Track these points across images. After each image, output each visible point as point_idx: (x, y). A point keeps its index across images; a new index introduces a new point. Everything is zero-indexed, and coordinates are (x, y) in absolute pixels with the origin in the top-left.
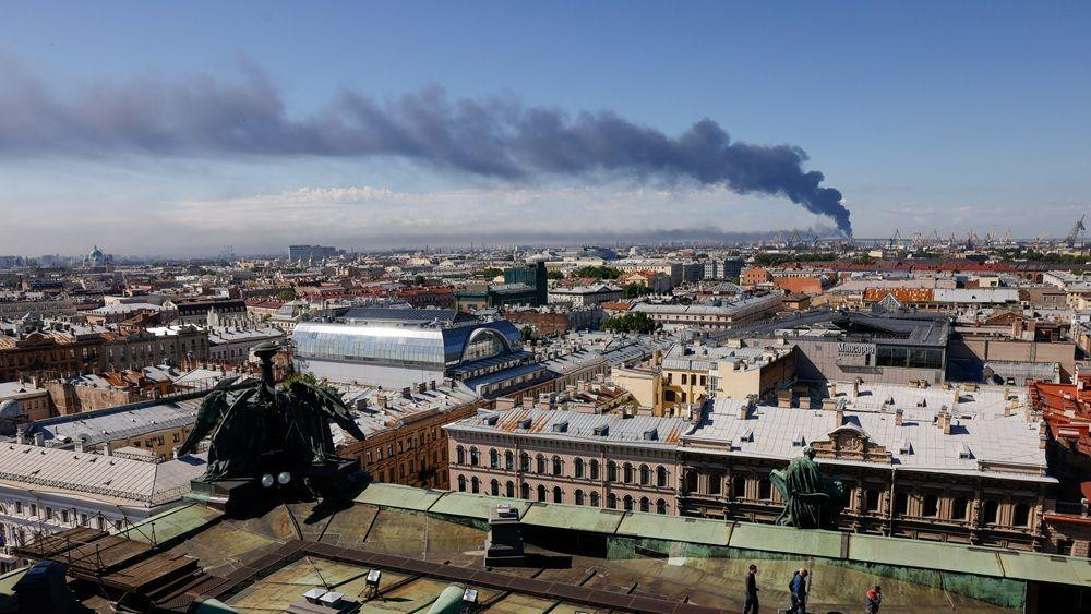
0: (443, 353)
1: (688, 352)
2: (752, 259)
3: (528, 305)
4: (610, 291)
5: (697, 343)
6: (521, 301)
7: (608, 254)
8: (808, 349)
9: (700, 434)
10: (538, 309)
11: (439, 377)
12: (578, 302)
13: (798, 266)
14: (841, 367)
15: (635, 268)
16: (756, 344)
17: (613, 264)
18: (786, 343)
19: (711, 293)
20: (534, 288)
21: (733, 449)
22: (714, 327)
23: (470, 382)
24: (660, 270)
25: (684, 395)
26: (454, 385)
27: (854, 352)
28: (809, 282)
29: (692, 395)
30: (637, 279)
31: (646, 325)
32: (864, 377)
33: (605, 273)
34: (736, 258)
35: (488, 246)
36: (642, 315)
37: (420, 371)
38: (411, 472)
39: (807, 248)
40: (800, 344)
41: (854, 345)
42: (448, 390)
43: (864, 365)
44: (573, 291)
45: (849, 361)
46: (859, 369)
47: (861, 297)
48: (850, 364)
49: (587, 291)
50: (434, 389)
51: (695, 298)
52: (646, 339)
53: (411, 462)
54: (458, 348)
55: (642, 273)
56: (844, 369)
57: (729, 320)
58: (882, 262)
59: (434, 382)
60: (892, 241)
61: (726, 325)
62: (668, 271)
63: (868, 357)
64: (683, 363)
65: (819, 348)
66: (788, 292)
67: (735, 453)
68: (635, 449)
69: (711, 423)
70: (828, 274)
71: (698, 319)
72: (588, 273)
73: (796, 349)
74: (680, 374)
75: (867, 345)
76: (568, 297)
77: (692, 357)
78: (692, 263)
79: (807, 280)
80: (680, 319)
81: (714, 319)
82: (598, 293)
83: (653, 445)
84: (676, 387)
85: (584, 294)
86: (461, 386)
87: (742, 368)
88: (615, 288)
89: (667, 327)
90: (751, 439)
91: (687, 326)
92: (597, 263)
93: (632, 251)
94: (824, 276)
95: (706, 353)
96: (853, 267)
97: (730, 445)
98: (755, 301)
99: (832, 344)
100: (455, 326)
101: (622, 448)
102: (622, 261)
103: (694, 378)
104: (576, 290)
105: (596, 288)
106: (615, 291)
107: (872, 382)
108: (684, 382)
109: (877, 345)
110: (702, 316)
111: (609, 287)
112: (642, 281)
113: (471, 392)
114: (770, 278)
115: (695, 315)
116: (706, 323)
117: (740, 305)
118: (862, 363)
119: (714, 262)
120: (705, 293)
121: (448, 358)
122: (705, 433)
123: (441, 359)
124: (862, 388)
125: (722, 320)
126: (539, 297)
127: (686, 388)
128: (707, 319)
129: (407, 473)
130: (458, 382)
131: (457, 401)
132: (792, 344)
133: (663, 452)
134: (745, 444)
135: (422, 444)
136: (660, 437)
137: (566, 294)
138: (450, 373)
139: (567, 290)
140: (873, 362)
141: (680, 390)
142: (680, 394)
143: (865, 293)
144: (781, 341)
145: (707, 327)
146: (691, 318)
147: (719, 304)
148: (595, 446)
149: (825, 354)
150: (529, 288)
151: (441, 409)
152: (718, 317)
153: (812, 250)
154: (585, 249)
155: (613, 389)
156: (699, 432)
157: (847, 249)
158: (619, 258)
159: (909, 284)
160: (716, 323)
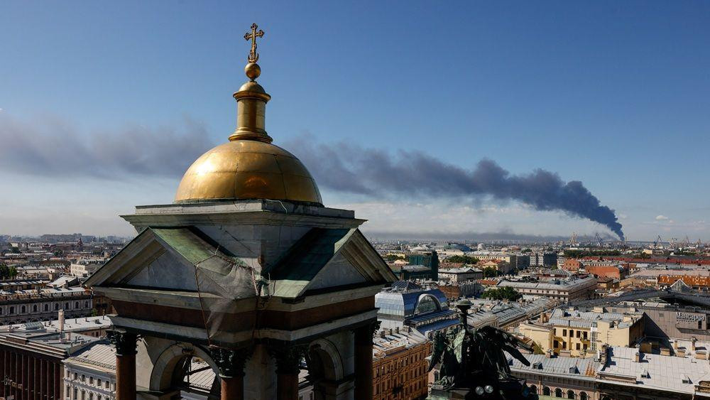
0: (403, 309)
1: (566, 315)
2: (562, 254)
3: (431, 279)
4: (474, 272)
5: (572, 309)
6: (425, 277)
7: (464, 248)
8: (653, 316)
9: (608, 371)
10: (437, 283)
11: (400, 324)
12: (454, 279)
13: (601, 259)
14: (679, 329)
15: (486, 257)
16: (614, 311)
17: (470, 254)
18: (636, 311)
19: (549, 275)
20: (430, 268)
21: (638, 383)
22: (556, 298)
23: (421, 329)
24: (502, 259)
25: (565, 343)
26: (410, 331)
27: (690, 319)
28: (611, 270)
29: (571, 344)
30: (491, 264)
31: (513, 295)
32: (698, 336)
33: (467, 260)
34: (551, 252)
35: (380, 240)
36: (510, 289)
37: (389, 321)
38: (388, 387)
39: (595, 247)
40: (647, 312)
41: (689, 314)
42: (406, 334)
43: (697, 328)
44: (450, 271)
45: (685, 325)
46: (693, 331)
47: (656, 281)
48: (686, 327)
49: (459, 271)
50: (398, 333)
51: (538, 279)
52: (516, 305)
53: (389, 382)
54: (411, 306)
55: (493, 261)
56: (682, 330)
57: (567, 294)
58: (654, 257)
59: (398, 328)
60: (655, 244)
61: (565, 297)
62: (508, 260)
63: (700, 323)
64: (564, 322)
65: (661, 315)
66: (596, 276)
67: (640, 386)
68: (564, 380)
69: (614, 363)
70: (623, 265)
71: (545, 292)
72: (456, 259)
73: (645, 314)
74: (562, 329)
75: (700, 315)
76: (447, 275)
77: (569, 318)
78: (522, 255)
79: (610, 268)
80: (532, 292)
81: (556, 293)
82: (467, 273)
83: (576, 377)
84: (559, 338)
85: (458, 274)
86: (414, 331)
87: (615, 327)
88: (477, 270)
89: (525, 297)
90: (649, 377)
91: (540, 297)
92: (461, 254)
93: (480, 246)
94: (620, 266)
95: (579, 315)
96: (635, 260)
97: (635, 379)
98: (580, 281)
99: (671, 313)
100: (409, 292)
101: (554, 378)
102: (475, 253)
103: (572, 332)
104: (452, 270)
105: (465, 270)
106: (478, 272)
107: (704, 341)
108: (565, 334)
109: (707, 314)
110: (548, 290)
111: (473, 269)
112: (494, 266)
113: (422, 335)
114: (582, 266)
115: (543, 290)
116: (562, 296)
117: (572, 283)
118: (696, 326)
119: (537, 255)
120: (544, 275)
121: (406, 312)
122: (611, 370)
123: (402, 313)
124: (698, 345)
125: (562, 293)
126: (433, 274)
127: (566, 339)
128: (551, 293)
129: (386, 389)
130: (413, 329)
131: (415, 342)
132: (642, 312)
133: (585, 382)
134: (644, 380)
135: (396, 369)
136: (581, 372)
137: (446, 273)
138: (408, 322)
139: (446, 271)
140: (704, 326)
141: (562, 340)
142: (562, 343)
143: (659, 278)
144: (633, 310)
145: (551, 298)
146: (540, 292)
147: (558, 283)
148: (535, 375)
149: (666, 320)
150: (426, 268)
151: (407, 347)
152: (559, 291)
153: (600, 248)
154: (450, 244)
155: (522, 338)
156: (607, 369)
157: (626, 248)
158: (472, 250)
159: (690, 273)
160: (557, 296)
